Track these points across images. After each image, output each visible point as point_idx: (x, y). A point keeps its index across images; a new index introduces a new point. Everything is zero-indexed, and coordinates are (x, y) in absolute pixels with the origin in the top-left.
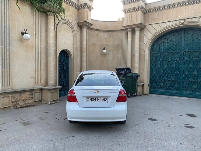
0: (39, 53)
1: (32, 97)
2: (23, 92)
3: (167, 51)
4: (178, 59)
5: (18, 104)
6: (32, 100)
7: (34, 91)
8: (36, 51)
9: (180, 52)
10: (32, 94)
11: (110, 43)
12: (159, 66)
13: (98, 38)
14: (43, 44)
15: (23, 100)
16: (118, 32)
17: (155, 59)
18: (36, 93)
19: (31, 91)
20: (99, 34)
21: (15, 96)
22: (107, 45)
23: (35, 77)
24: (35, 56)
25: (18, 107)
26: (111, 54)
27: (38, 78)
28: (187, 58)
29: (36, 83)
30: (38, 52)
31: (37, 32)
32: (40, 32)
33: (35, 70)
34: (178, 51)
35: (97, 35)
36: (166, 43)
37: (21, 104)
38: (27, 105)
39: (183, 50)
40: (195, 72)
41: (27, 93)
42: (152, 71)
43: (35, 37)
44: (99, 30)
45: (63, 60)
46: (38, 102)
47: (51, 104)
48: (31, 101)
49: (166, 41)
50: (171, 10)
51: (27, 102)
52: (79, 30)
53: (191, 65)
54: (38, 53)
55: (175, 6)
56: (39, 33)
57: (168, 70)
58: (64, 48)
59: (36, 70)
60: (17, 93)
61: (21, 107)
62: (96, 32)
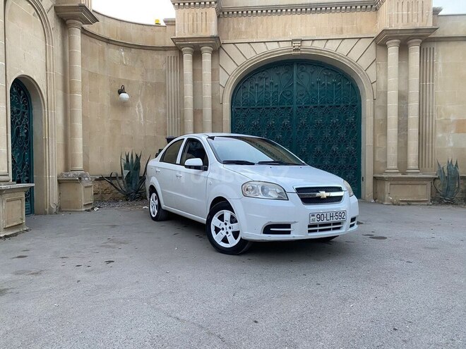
3: (265, 105)
4: (286, 122)
9: (289, 108)
28: (303, 121)
34: (286, 106)
36: (262, 87)
39: (295, 103)
40: (319, 148)
49: (263, 83)
50: (275, 17)
53: (311, 135)
55: (282, 10)
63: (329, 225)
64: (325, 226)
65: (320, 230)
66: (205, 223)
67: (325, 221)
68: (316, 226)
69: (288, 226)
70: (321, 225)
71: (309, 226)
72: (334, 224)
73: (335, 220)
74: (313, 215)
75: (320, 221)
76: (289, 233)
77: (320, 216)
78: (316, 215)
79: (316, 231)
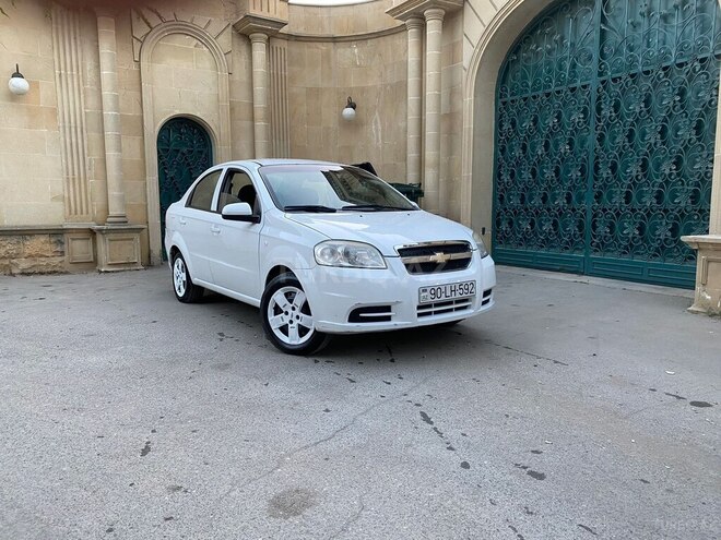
0: (79, 130)
1: (59, 249)
2: (30, 235)
5: (17, 265)
6: (60, 259)
7: (66, 236)
8: (67, 124)
10: (61, 243)
11: (373, 82)
12: (518, 152)
13: (330, 68)
14: (92, 102)
15: (30, 256)
16: (396, 36)
17: (506, 126)
18: (73, 239)
19: (57, 234)
20: (332, 52)
21: (4, 243)
22: (363, 90)
23: (66, 195)
24: (62, 139)
25: (15, 271)
26: (376, 122)
27: (78, 199)
29: (73, 212)
30: (73, 125)
31: (66, 71)
32: (75, 69)
33: (65, 175)
34: (579, 82)
35: (327, 57)
37: (24, 264)
38: (44, 270)
41: (43, 239)
42: (500, 175)
43: (58, 85)
44: (334, 40)
45: (185, 150)
46: (82, 266)
47: (106, 272)
48: (57, 260)
51: (43, 262)
52: (244, 48)
53: (621, 139)
54: (73, 130)
56: (72, 70)
57: (547, 168)
58: (177, 112)
59: (71, 176)
60: (11, 235)
61: (23, 274)
62: (323, 47)
63: (450, 303)
64: (444, 306)
65: (436, 313)
66: (259, 306)
67: (443, 298)
68: (429, 306)
69: (387, 308)
70: (437, 305)
71: (419, 308)
72: (458, 302)
73: (458, 296)
74: (425, 291)
75: (436, 299)
76: (388, 319)
77: (435, 290)
78: (429, 289)
79: (429, 314)
